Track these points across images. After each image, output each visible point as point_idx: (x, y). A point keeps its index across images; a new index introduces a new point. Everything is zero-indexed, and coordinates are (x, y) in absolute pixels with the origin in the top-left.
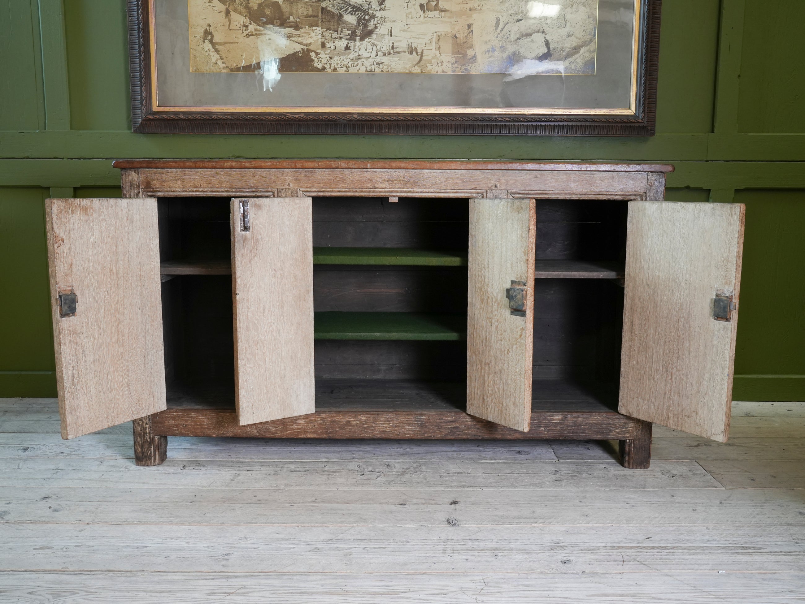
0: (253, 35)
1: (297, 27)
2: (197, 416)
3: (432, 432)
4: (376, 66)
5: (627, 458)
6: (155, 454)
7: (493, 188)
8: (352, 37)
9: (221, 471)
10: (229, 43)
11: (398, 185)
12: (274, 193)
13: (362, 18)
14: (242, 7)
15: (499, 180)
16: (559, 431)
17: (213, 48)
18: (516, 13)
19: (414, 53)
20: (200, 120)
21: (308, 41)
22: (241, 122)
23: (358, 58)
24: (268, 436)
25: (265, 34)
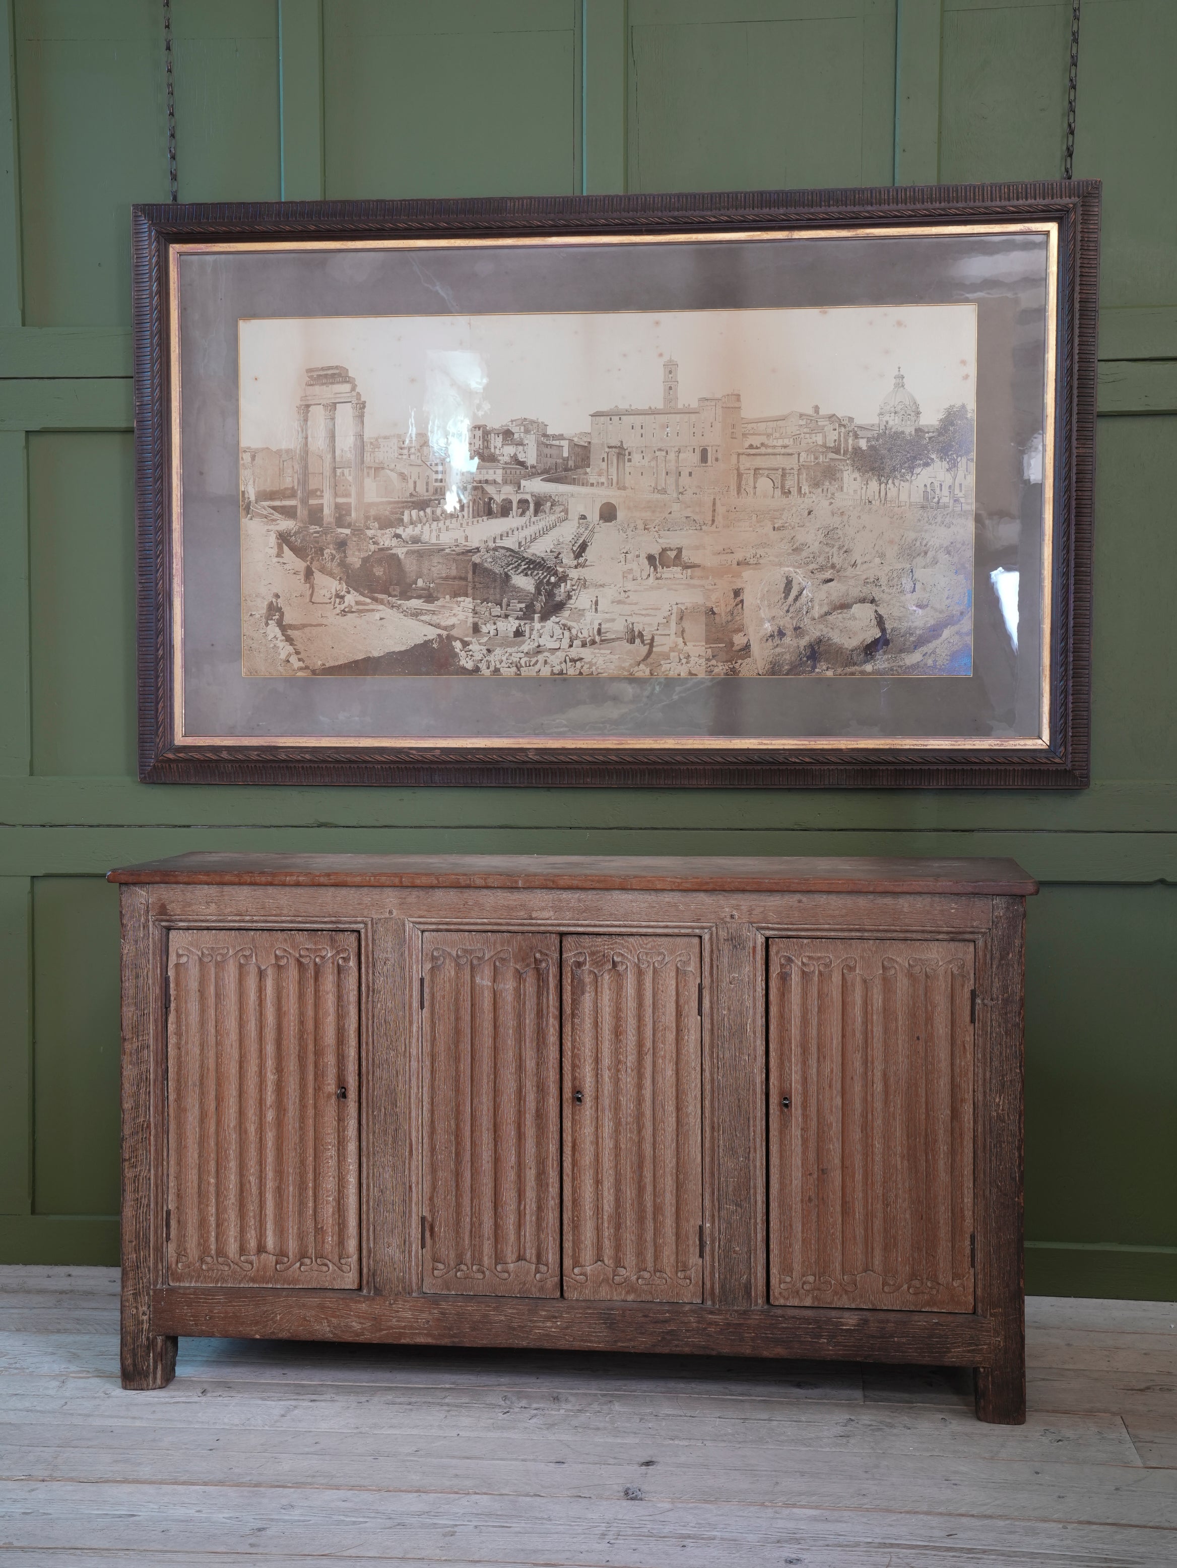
0: (353, 612)
1: (430, 598)
2: (230, 1302)
4: (569, 664)
5: (984, 1402)
6: (155, 1368)
7: (728, 920)
8: (528, 614)
9: (265, 1400)
10: (311, 625)
11: (568, 914)
12: (366, 924)
13: (545, 581)
14: (335, 564)
15: (737, 907)
16: (854, 1346)
17: (283, 635)
18: (822, 569)
19: (638, 641)
20: (257, 761)
21: (450, 622)
22: (328, 765)
23: (539, 650)
24: (349, 1338)
25: (373, 610)
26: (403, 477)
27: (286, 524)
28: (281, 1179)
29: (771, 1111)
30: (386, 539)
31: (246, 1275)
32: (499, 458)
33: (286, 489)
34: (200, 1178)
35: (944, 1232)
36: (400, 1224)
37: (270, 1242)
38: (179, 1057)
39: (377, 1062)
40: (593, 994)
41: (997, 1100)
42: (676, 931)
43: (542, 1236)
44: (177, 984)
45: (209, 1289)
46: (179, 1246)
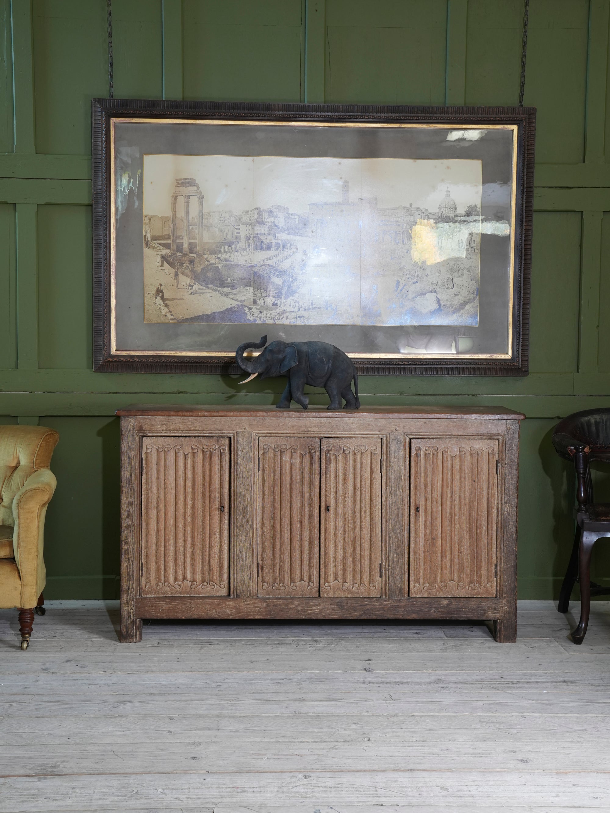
0: (197, 293)
1: (233, 287)
2: (171, 603)
3: (350, 614)
4: (298, 318)
5: (498, 635)
6: (136, 633)
7: (394, 431)
8: (279, 295)
10: (177, 299)
11: (325, 429)
12: (234, 434)
13: (287, 280)
14: (189, 270)
15: (398, 426)
16: (446, 613)
17: (164, 303)
18: (413, 277)
19: (329, 308)
20: (152, 362)
21: (244, 298)
23: (284, 312)
24: (225, 617)
25: (207, 292)
26: (221, 231)
27: (165, 252)
28: (194, 548)
29: (411, 514)
30: (213, 260)
31: (177, 591)
32: (267, 223)
33: (165, 235)
34: (156, 548)
35: (484, 563)
36: (248, 566)
37: (189, 576)
38: (147, 494)
39: (238, 495)
40: (335, 464)
41: (507, 507)
42: (371, 436)
43: (312, 570)
44: (147, 461)
45: (161, 597)
46: (147, 579)
